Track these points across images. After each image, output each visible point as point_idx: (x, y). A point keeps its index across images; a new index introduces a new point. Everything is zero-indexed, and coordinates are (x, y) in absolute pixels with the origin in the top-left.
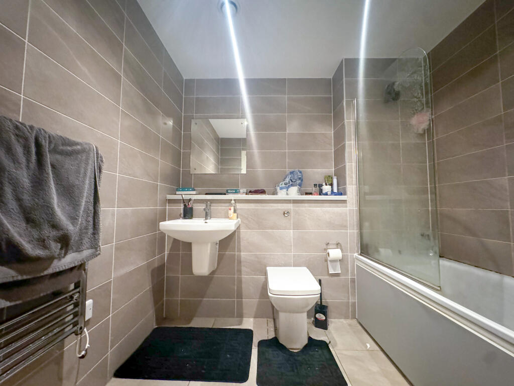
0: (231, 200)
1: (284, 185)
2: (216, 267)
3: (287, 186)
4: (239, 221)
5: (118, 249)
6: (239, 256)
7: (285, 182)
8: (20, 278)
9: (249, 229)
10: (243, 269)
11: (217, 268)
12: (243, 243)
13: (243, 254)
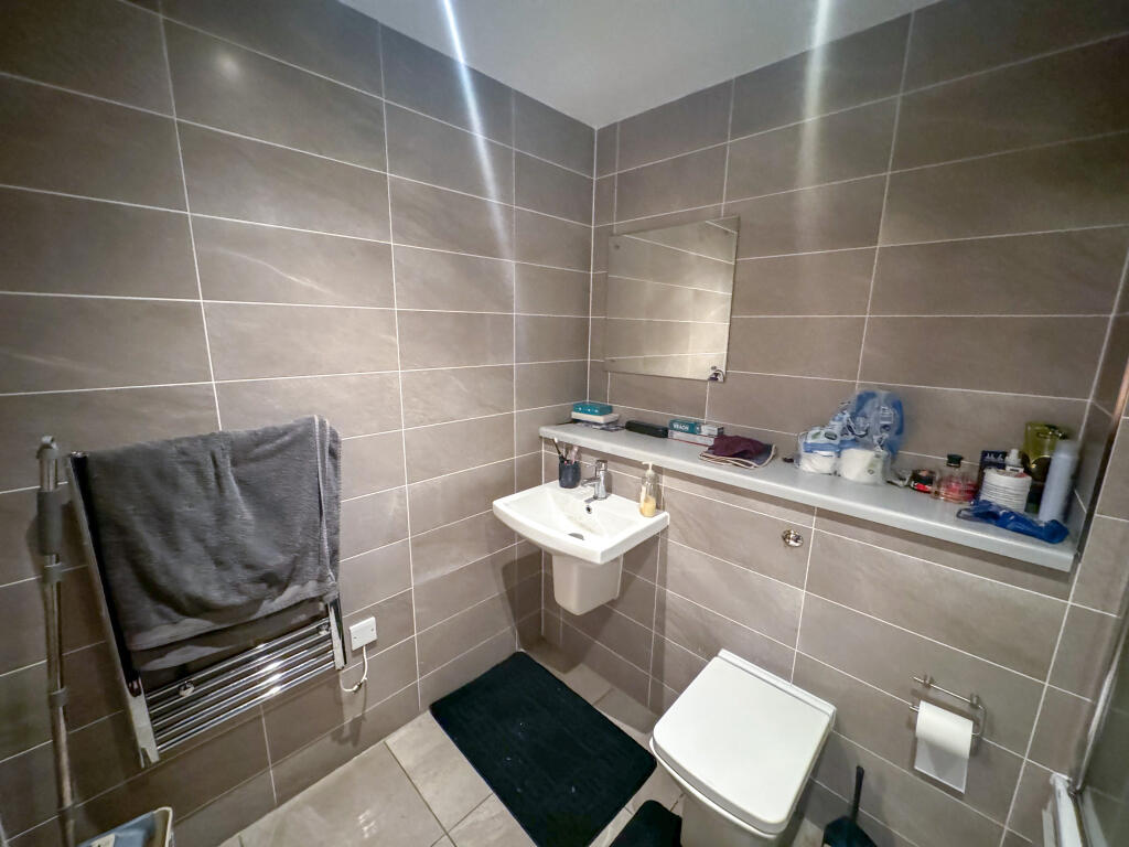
0: (646, 467)
1: (822, 440)
2: (617, 595)
3: (837, 442)
4: (666, 517)
5: (417, 544)
6: (663, 596)
7: (827, 430)
8: (218, 627)
9: (687, 542)
10: (668, 624)
11: (619, 598)
12: (672, 571)
13: (671, 594)
